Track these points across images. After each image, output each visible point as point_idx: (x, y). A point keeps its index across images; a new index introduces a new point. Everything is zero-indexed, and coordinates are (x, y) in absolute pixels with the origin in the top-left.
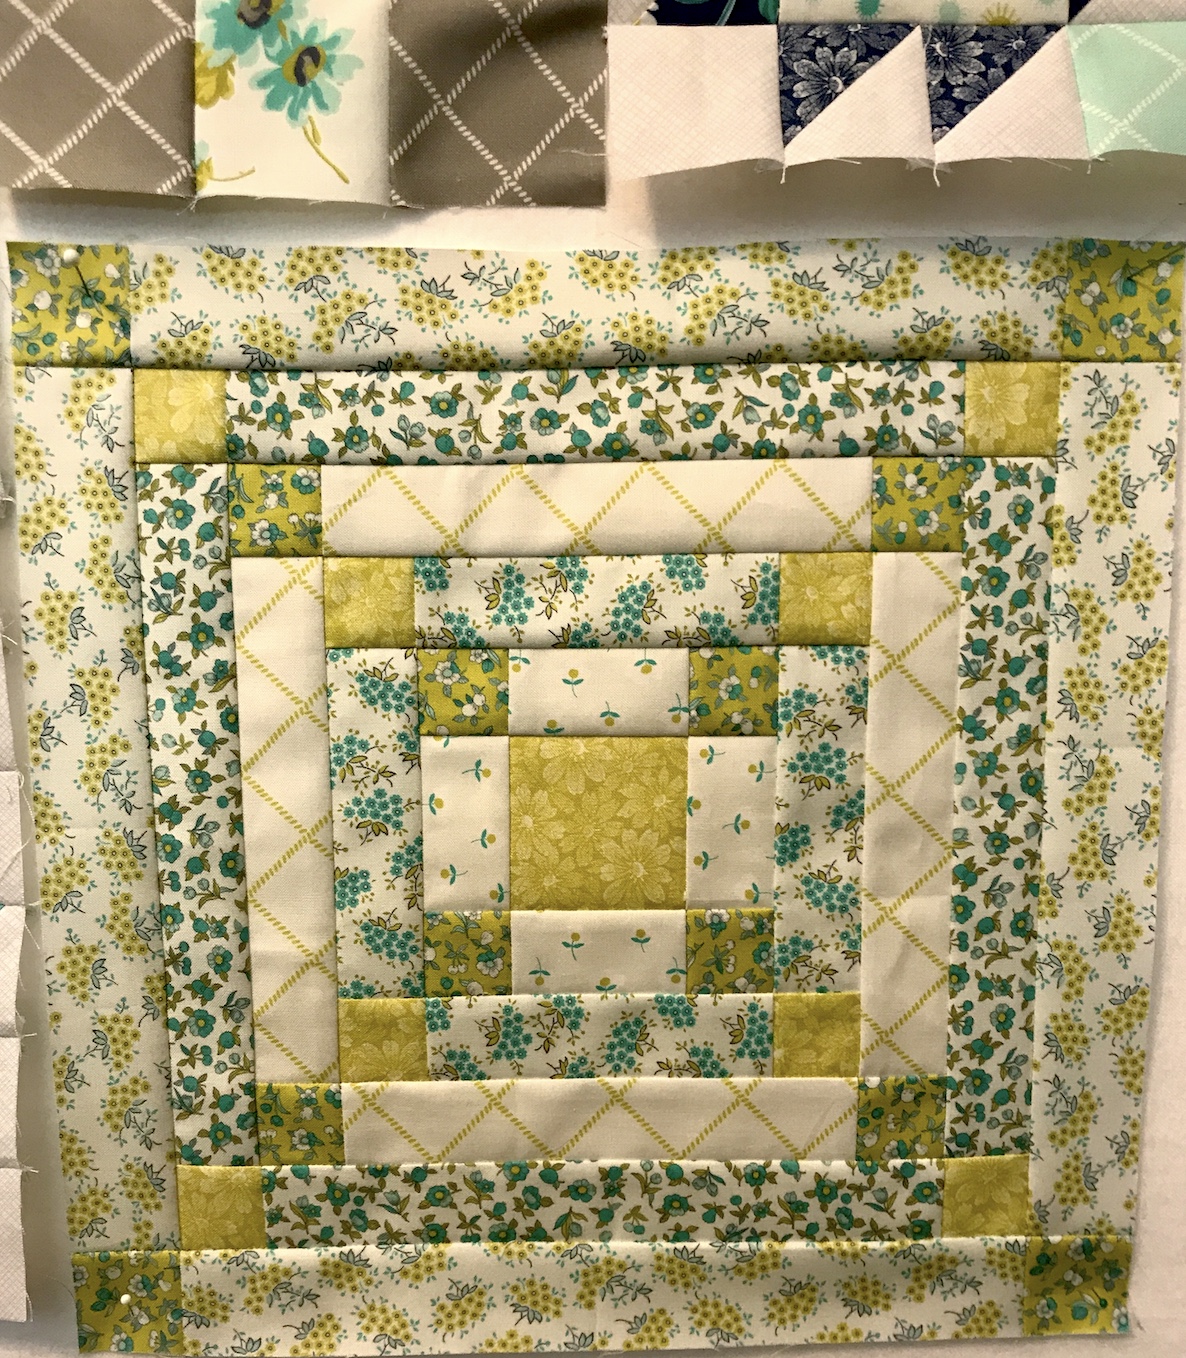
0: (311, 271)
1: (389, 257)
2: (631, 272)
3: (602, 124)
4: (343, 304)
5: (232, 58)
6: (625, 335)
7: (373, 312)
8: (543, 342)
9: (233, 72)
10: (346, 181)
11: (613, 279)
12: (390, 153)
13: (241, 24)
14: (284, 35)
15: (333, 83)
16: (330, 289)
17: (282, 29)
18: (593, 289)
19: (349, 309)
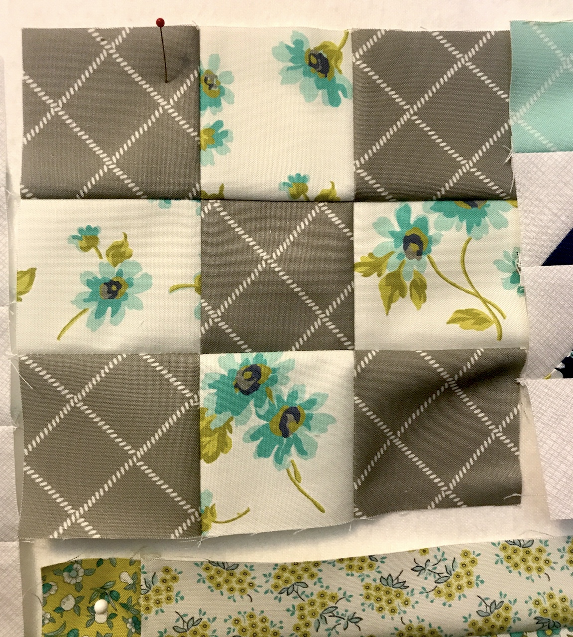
0: (293, 579)
1: (355, 563)
2: (544, 557)
3: (517, 444)
4: (319, 601)
5: (231, 420)
6: (545, 611)
7: (342, 606)
8: (480, 620)
9: (231, 431)
10: (323, 511)
11: (530, 563)
12: (355, 480)
13: (238, 392)
14: (271, 399)
15: (310, 434)
16: (308, 591)
17: (270, 394)
18: (515, 572)
19: (323, 605)
